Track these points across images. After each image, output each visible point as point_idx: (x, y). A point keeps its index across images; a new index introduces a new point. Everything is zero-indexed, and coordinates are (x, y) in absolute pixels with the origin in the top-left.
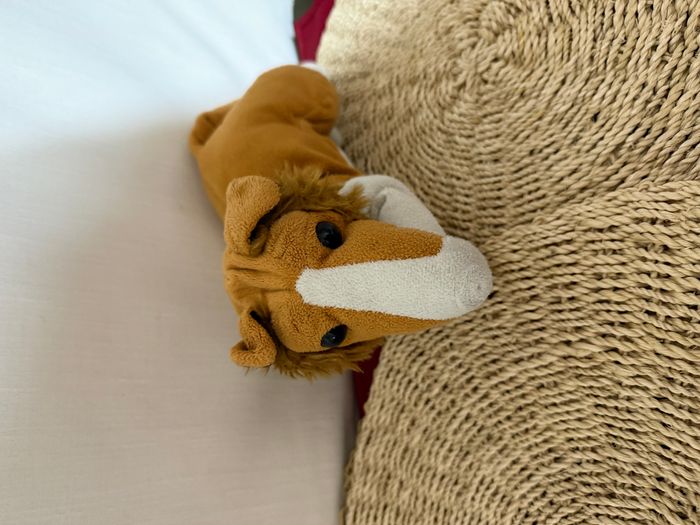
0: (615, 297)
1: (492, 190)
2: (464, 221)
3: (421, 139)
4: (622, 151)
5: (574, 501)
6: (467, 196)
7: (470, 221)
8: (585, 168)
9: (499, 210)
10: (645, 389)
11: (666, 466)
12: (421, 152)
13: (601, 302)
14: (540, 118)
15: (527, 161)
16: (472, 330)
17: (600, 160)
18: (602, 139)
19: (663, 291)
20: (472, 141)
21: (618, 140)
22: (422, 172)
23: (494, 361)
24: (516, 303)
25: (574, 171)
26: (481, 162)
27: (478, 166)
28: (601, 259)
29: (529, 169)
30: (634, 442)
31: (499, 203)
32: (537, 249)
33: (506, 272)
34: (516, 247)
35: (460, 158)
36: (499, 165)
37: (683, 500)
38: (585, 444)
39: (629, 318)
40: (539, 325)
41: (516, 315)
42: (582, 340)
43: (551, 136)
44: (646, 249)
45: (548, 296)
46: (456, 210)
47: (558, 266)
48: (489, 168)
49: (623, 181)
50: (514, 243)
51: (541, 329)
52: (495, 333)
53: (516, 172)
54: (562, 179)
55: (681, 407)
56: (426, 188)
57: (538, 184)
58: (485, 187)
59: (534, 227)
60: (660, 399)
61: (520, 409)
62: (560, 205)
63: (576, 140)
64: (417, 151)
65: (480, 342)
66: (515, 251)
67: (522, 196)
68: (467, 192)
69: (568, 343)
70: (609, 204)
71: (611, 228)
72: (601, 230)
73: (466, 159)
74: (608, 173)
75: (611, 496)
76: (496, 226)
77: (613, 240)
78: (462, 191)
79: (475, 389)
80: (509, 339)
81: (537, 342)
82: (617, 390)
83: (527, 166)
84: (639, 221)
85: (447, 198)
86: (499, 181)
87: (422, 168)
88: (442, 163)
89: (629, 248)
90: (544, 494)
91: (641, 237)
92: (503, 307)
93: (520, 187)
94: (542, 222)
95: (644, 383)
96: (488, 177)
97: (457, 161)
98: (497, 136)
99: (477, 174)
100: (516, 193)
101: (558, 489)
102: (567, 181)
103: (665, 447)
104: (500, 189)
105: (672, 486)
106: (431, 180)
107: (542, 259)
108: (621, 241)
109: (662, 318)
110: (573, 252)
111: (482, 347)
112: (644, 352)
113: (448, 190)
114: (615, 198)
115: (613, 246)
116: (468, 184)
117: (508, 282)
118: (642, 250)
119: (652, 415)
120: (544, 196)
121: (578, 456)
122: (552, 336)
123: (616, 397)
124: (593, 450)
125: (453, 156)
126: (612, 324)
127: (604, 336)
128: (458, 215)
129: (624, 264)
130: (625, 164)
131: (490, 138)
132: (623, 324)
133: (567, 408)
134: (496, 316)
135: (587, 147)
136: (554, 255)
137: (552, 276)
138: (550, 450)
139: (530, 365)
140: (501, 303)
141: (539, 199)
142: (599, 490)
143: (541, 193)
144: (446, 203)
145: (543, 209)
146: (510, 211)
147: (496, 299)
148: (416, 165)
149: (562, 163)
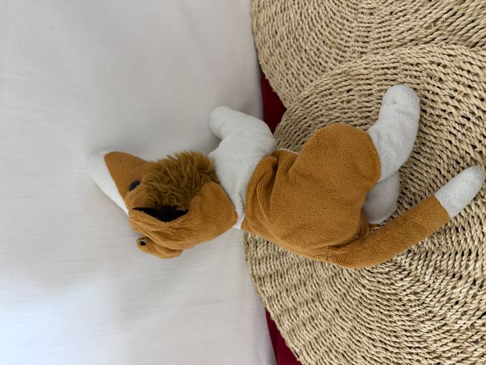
1: (364, 31)
2: (345, 47)
4: (438, 22)
6: (350, 32)
7: (348, 47)
8: (416, 28)
9: (365, 44)
15: (387, 18)
16: (335, 108)
17: (426, 25)
18: (430, 13)
19: (433, 101)
21: (438, 16)
22: (327, 12)
24: (360, 97)
25: (410, 29)
26: (363, 13)
27: (361, 15)
29: (387, 23)
31: (366, 40)
32: (378, 69)
33: (359, 79)
34: (367, 66)
35: (351, 8)
36: (372, 17)
37: (413, 198)
40: (369, 109)
41: (359, 102)
43: (404, 5)
44: (431, 78)
45: (377, 95)
46: (342, 39)
47: (386, 80)
48: (366, 18)
49: (433, 39)
50: (367, 64)
51: (369, 112)
52: (345, 110)
53: (380, 23)
54: (403, 32)
55: (424, 157)
56: (328, 22)
57: (389, 33)
58: (361, 29)
59: (379, 57)
62: (397, 47)
63: (417, 11)
65: (337, 114)
66: (366, 69)
67: (379, 38)
68: (351, 29)
70: (420, 51)
71: (418, 64)
72: (412, 65)
73: (354, 9)
74: (427, 34)
76: (362, 53)
77: (416, 71)
78: (348, 29)
80: (352, 114)
81: (366, 118)
83: (387, 21)
84: (432, 63)
85: (338, 31)
86: (370, 27)
87: (328, 9)
88: (340, 9)
89: (423, 76)
91: (430, 71)
93: (380, 33)
94: (384, 55)
96: (365, 23)
97: (349, 9)
99: (359, 20)
100: (376, 36)
102: (404, 34)
104: (368, 32)
105: (410, 191)
106: (332, 18)
107: (379, 75)
108: (421, 72)
109: (428, 114)
110: (395, 74)
111: (338, 117)
113: (340, 26)
114: (424, 48)
115: (416, 74)
116: (353, 25)
117: (359, 85)
118: (429, 79)
120: (391, 40)
125: (348, 6)
128: (342, 42)
129: (418, 84)
130: (438, 30)
134: (349, 102)
135: (421, 16)
136: (386, 74)
137: (381, 85)
140: (353, 96)
141: (388, 41)
143: (390, 38)
144: (337, 34)
145: (388, 47)
146: (371, 45)
147: (350, 93)
148: (325, 7)
149: (406, 23)
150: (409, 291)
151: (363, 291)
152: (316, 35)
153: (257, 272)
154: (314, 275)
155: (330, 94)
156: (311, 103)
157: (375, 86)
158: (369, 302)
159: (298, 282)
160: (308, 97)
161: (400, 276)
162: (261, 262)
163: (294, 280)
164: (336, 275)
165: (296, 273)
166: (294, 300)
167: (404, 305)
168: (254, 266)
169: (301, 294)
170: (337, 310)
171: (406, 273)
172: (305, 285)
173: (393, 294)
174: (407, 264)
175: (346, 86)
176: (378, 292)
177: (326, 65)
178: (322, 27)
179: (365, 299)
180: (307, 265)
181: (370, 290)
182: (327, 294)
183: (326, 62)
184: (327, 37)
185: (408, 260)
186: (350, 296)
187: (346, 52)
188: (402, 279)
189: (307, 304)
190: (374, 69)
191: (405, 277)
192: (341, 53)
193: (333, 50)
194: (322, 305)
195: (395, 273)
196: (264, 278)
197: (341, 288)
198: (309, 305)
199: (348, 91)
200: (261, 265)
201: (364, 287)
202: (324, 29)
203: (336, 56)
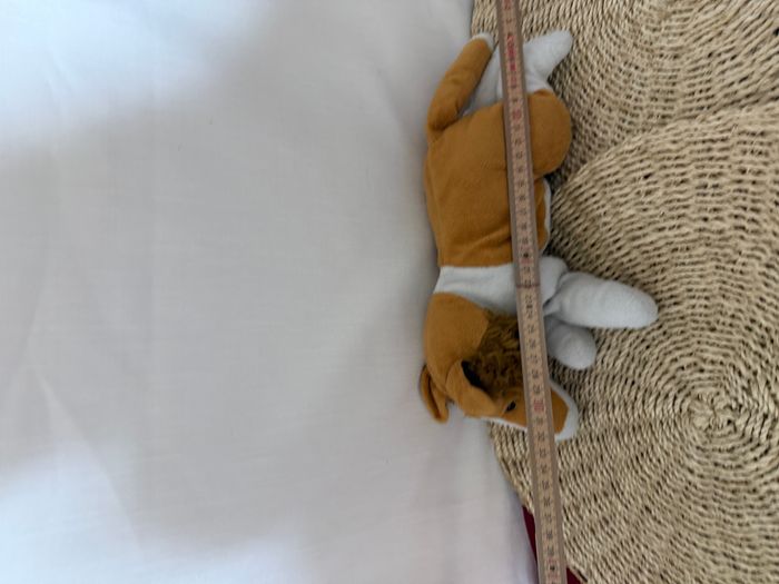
0: (752, 188)
1: (667, 84)
2: (635, 108)
3: (606, 23)
5: (682, 332)
6: (642, 85)
7: (641, 109)
8: (755, 77)
9: (670, 103)
10: (759, 258)
11: (759, 312)
12: (605, 36)
13: (740, 191)
14: (726, 24)
15: (703, 62)
16: (626, 202)
17: (771, 72)
20: (657, 34)
22: (601, 56)
23: (641, 228)
24: (668, 185)
25: (745, 79)
26: (661, 56)
27: (658, 59)
28: (748, 157)
29: (706, 70)
30: (740, 295)
31: (670, 96)
32: (695, 143)
33: (664, 159)
34: (677, 138)
35: (642, 49)
36: (678, 61)
37: (766, 335)
38: (701, 294)
39: (759, 205)
40: (685, 203)
41: (666, 194)
42: (717, 218)
43: (732, 42)
45: (697, 182)
46: (629, 97)
47: (711, 159)
48: (667, 64)
50: (676, 135)
51: (686, 207)
52: (645, 206)
53: (693, 70)
54: (732, 83)
56: (603, 71)
57: (708, 85)
58: (661, 80)
59: (695, 124)
60: (768, 266)
61: (655, 265)
62: (725, 106)
63: (754, 50)
64: (600, 34)
65: (631, 212)
66: (674, 142)
67: (693, 94)
68: (643, 81)
69: (706, 219)
70: (766, 113)
71: (762, 134)
72: (753, 134)
73: (648, 50)
75: (713, 330)
76: (664, 117)
77: (762, 144)
78: (639, 80)
79: (619, 249)
80: (657, 211)
81: (680, 216)
82: (735, 257)
83: (703, 67)
85: (622, 83)
86: (675, 77)
87: (604, 52)
88: (622, 50)
89: (774, 152)
90: (660, 327)
92: (657, 186)
93: (694, 85)
94: (704, 120)
95: (758, 253)
96: (666, 71)
97: (639, 50)
98: (681, 34)
99: (656, 66)
100: (687, 91)
101: (672, 323)
102: (735, 87)
103: (762, 299)
104: (674, 84)
105: (760, 325)
106: (609, 64)
107: (699, 152)
108: (769, 145)
110: (726, 149)
111: (632, 216)
112: (765, 231)
113: (625, 77)
114: (773, 108)
115: (760, 148)
116: (646, 74)
117: (665, 167)
119: (759, 277)
120: (713, 96)
121: (693, 302)
122: (693, 213)
123: (734, 262)
124: (707, 298)
125: (635, 45)
126: (745, 209)
127: (736, 217)
129: (766, 164)
131: (675, 35)
132: (753, 210)
133: (692, 267)
134: (648, 193)
135: (762, 59)
136: (709, 150)
137: (703, 167)
138: (672, 297)
139: (671, 233)
140: (654, 183)
141: (707, 98)
142: (704, 325)
143: (710, 93)
144: (620, 88)
145: (709, 108)
146: (680, 105)
147: (650, 180)
148: (597, 48)
149: (736, 70)
150: (768, 478)
151: (690, 477)
152: (585, 91)
153: (510, 454)
154: (606, 456)
155: (617, 181)
156: (585, 196)
157: (692, 167)
158: (701, 494)
159: (579, 467)
160: (580, 186)
161: (751, 455)
162: (515, 438)
163: (572, 465)
164: (642, 455)
165: (574, 454)
166: (573, 494)
167: (761, 498)
168: (504, 445)
169: (585, 486)
170: (647, 508)
171: (761, 450)
172: (591, 471)
173: (741, 482)
174: (764, 436)
175: (643, 169)
176: (717, 479)
177: (604, 136)
178: (594, 78)
179: (693, 490)
180: (592, 441)
181: (702, 476)
182: (629, 484)
183: (605, 132)
184: (604, 95)
185: (765, 430)
186: (669, 487)
187: (638, 116)
188: (755, 459)
189: (596, 500)
190: (689, 143)
191: (761, 456)
192: (628, 118)
193: (614, 114)
194: (621, 502)
195: (743, 450)
196: (521, 463)
197: (652, 474)
198: (599, 501)
199: (646, 177)
200: (516, 444)
201: (691, 471)
202: (598, 83)
203: (621, 123)
